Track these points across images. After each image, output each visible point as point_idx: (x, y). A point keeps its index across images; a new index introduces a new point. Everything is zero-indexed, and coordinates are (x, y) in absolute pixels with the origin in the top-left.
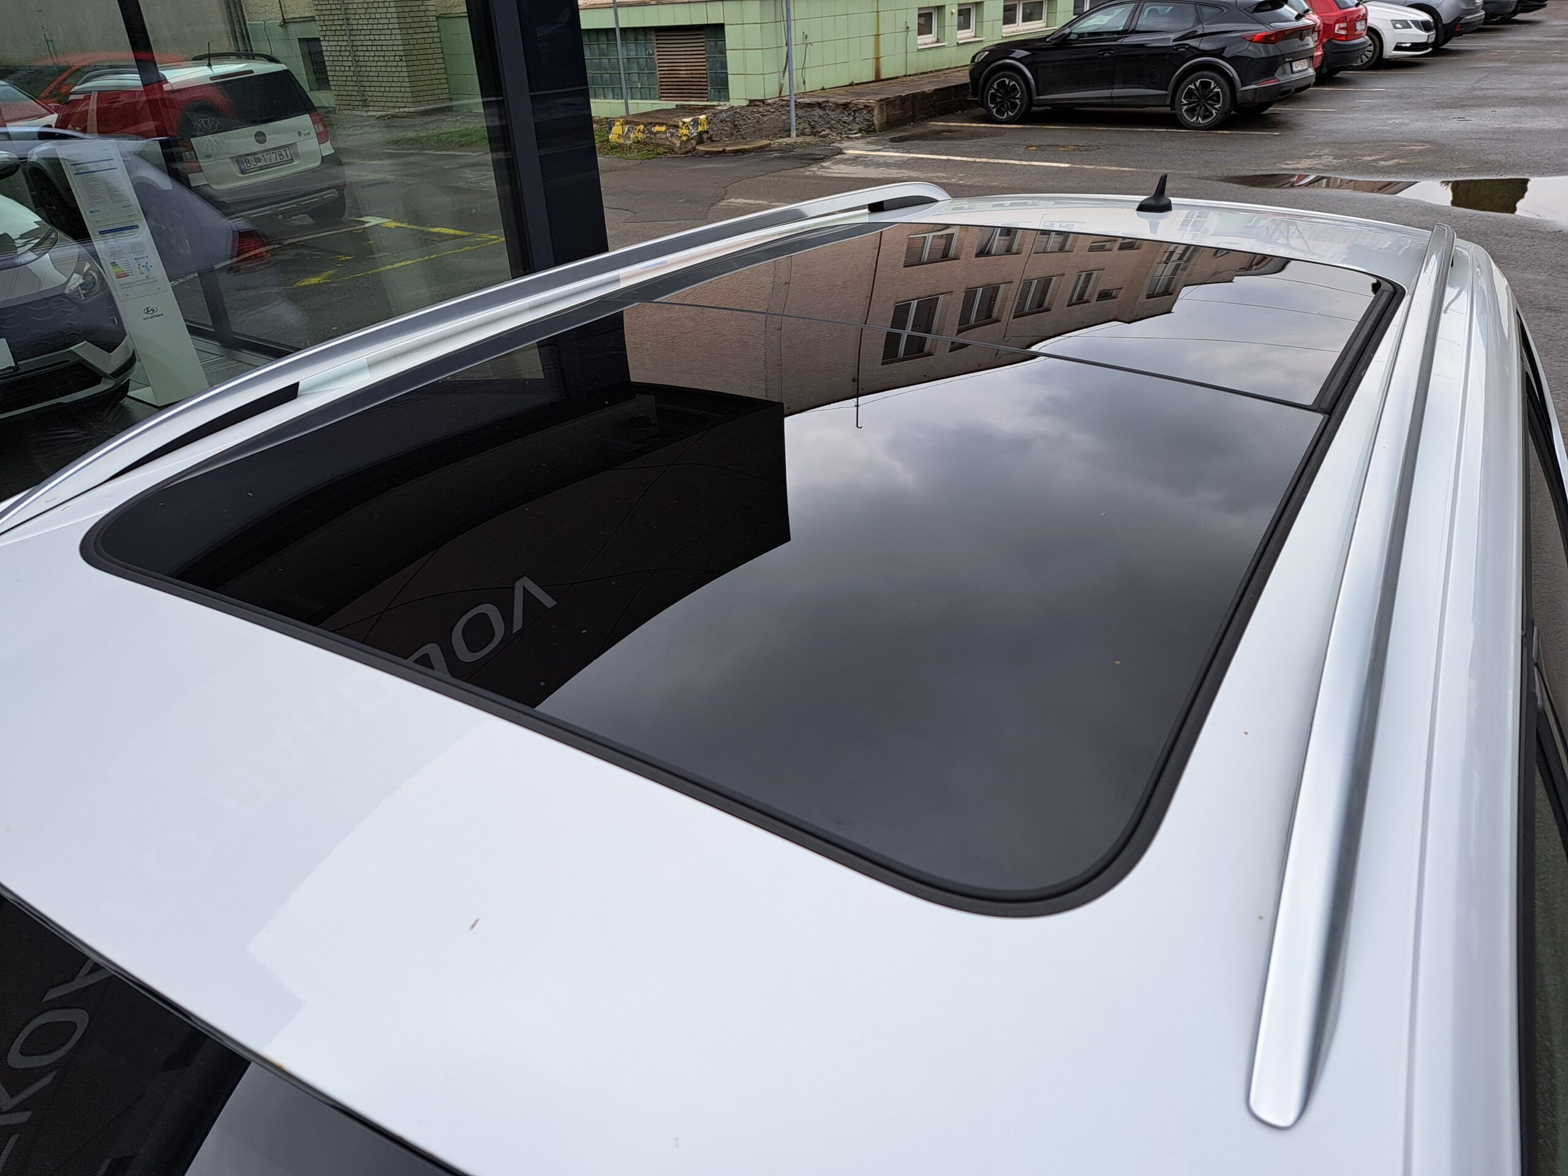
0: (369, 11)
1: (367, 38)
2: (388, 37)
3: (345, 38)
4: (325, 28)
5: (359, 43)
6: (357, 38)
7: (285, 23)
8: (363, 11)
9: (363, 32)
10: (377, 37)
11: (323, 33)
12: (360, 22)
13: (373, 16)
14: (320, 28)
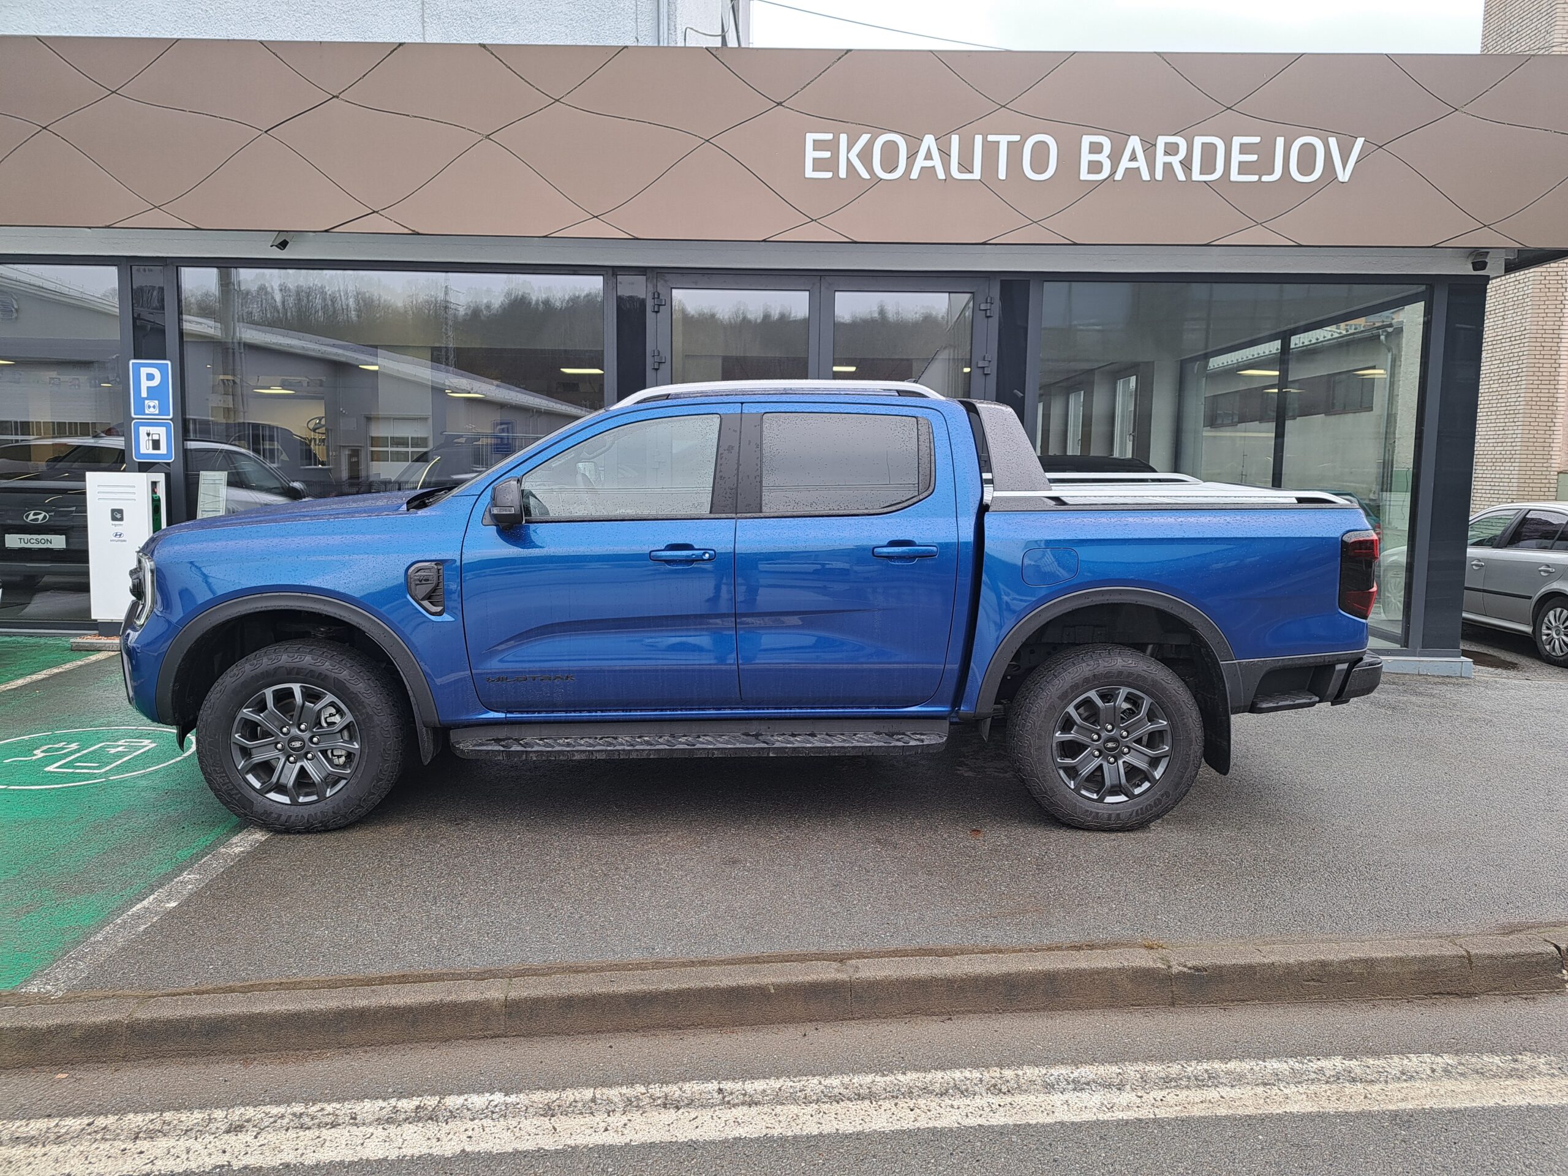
1: (1489, 484)
2: (1506, 484)
8: (1491, 464)
9: (1486, 480)
10: (1497, 484)
13: (1498, 468)
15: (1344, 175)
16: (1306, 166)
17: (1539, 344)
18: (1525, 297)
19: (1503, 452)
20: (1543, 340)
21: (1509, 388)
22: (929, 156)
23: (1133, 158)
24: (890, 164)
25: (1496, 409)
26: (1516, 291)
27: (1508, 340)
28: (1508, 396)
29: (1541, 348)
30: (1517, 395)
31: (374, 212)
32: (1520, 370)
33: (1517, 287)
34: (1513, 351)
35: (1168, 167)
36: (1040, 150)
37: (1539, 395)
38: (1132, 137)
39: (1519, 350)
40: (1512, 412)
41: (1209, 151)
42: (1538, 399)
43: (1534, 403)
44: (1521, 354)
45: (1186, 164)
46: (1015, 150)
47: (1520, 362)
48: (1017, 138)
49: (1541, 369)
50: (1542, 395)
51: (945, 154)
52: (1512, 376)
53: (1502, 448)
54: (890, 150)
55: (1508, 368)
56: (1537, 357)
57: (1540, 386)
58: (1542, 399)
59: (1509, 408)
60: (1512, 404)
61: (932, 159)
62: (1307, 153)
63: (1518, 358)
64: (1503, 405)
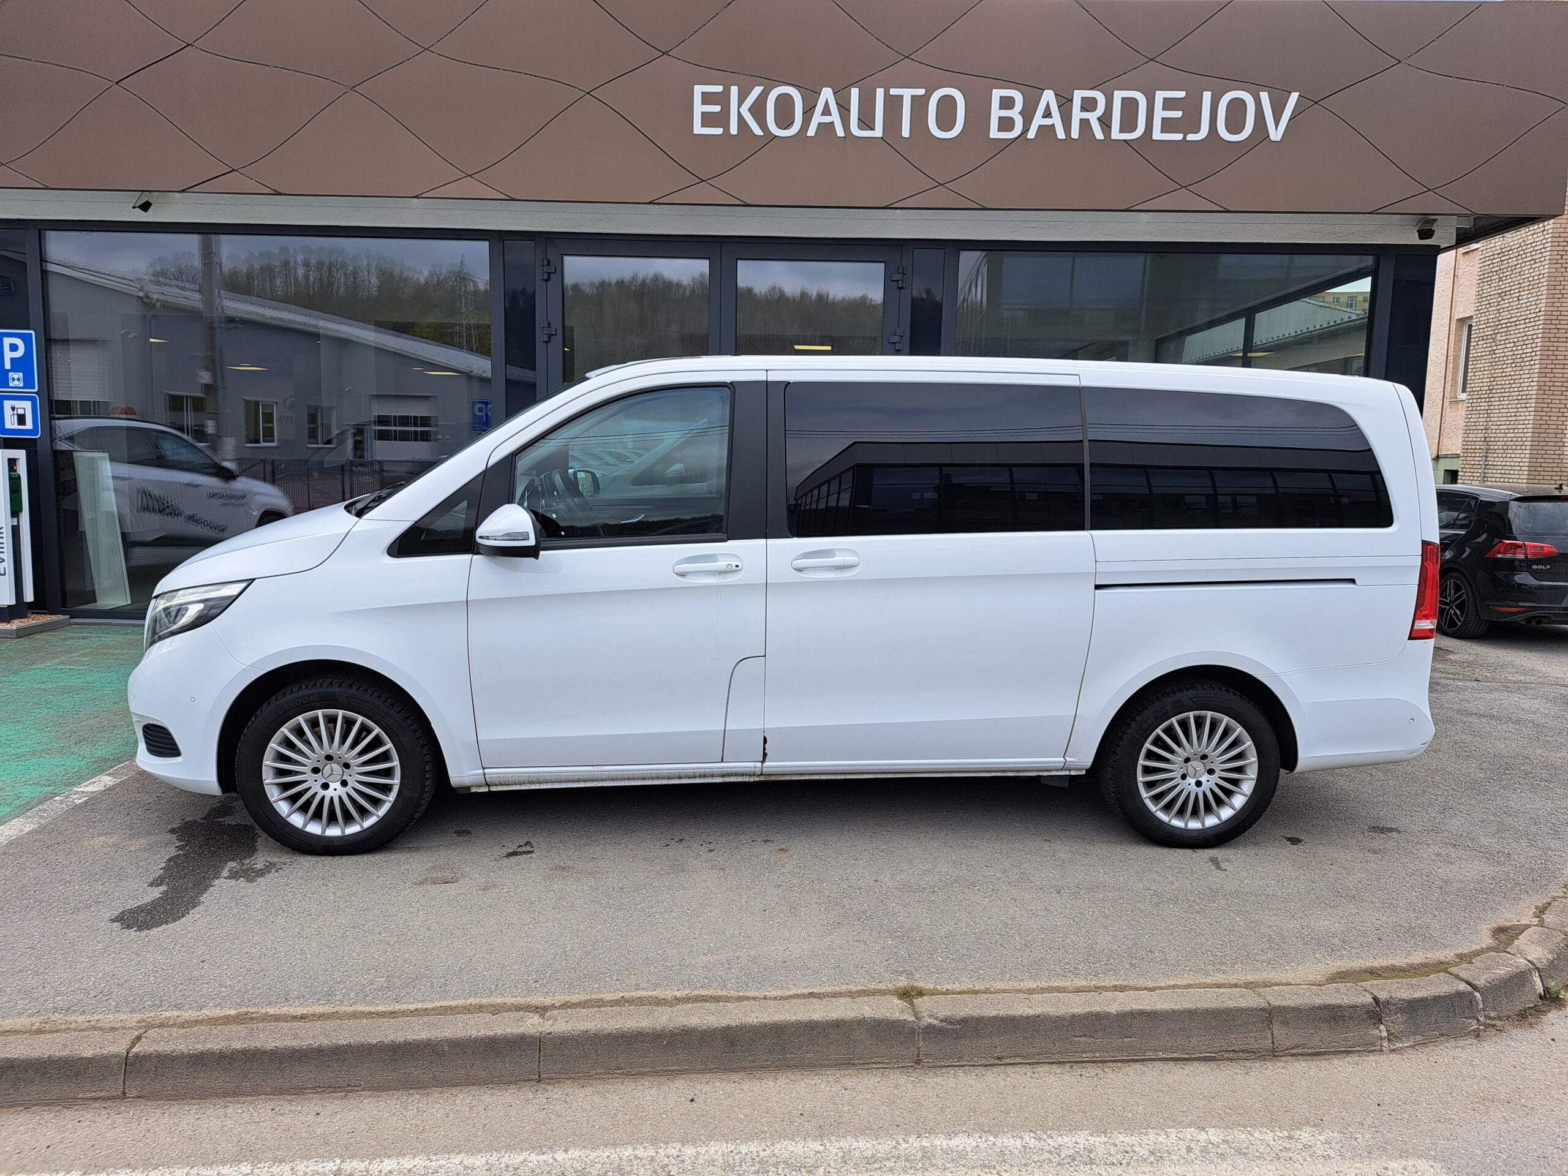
0: (1507, 451)
1: (1499, 471)
2: (1516, 472)
3: (1480, 471)
4: (1465, 462)
5: (1491, 475)
6: (1490, 471)
7: (1437, 458)
8: (1502, 451)
9: (1496, 467)
10: (1507, 472)
11: (1463, 466)
12: (1497, 459)
13: (1509, 455)
14: (1461, 462)
15: (1276, 134)
16: (1235, 122)
17: (1554, 327)
18: (1541, 276)
19: (1515, 439)
20: (1558, 322)
21: (1522, 372)
22: (826, 111)
23: (1047, 114)
24: (785, 120)
25: (1508, 394)
26: (1532, 271)
27: (1523, 322)
28: (1521, 381)
29: (1556, 331)
30: (1530, 380)
31: (234, 170)
32: (1533, 354)
33: (1533, 266)
34: (1528, 333)
35: (1085, 124)
36: (947, 104)
37: (1553, 379)
38: (1045, 91)
39: (1533, 332)
40: (1524, 397)
41: (1130, 106)
42: (1552, 384)
43: (1547, 388)
44: (1535, 336)
45: (1105, 122)
46: (920, 104)
47: (1534, 345)
48: (922, 92)
49: (1555, 353)
50: (1556, 379)
51: (844, 109)
52: (1525, 360)
53: (1513, 435)
54: (785, 102)
55: (1521, 352)
56: (1552, 339)
57: (1554, 371)
58: (1556, 384)
59: (1521, 393)
60: (1525, 389)
61: (831, 115)
62: (1237, 107)
63: (1532, 341)
64: (1516, 389)
